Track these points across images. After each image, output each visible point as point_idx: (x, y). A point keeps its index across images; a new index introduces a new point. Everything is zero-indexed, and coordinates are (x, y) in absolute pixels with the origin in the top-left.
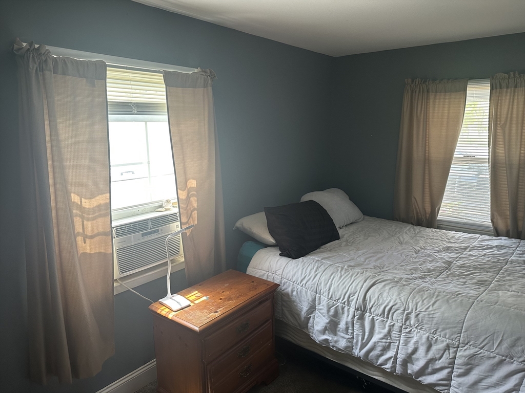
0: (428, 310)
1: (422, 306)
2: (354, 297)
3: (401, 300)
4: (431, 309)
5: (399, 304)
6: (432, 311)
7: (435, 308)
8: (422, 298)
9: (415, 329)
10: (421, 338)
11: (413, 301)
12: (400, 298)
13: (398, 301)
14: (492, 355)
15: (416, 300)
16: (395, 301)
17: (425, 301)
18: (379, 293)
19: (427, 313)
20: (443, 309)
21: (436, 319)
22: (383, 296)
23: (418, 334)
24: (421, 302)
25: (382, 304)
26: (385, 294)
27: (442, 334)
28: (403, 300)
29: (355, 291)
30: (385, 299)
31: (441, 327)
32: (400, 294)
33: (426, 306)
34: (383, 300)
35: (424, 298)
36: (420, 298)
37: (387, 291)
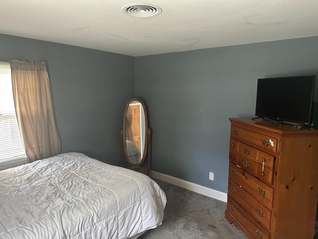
0: (101, 207)
1: (97, 208)
2: (56, 237)
3: (85, 214)
4: (101, 206)
5: (85, 217)
6: (102, 206)
7: (103, 204)
8: (93, 204)
9: (97, 224)
10: (103, 225)
11: (91, 209)
12: (83, 213)
13: (84, 215)
14: (130, 206)
15: (92, 207)
16: (83, 216)
17: (96, 204)
18: (70, 220)
19: (101, 209)
20: (106, 202)
21: (106, 209)
22: (74, 220)
23: (101, 225)
24: (94, 206)
25: (76, 225)
26: (74, 218)
27: (111, 214)
28: (86, 213)
29: (55, 232)
30: (76, 220)
31: (109, 211)
32: (81, 211)
33: (98, 206)
34: (75, 222)
35: (93, 203)
36: (92, 205)
37: (73, 215)
